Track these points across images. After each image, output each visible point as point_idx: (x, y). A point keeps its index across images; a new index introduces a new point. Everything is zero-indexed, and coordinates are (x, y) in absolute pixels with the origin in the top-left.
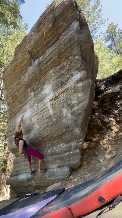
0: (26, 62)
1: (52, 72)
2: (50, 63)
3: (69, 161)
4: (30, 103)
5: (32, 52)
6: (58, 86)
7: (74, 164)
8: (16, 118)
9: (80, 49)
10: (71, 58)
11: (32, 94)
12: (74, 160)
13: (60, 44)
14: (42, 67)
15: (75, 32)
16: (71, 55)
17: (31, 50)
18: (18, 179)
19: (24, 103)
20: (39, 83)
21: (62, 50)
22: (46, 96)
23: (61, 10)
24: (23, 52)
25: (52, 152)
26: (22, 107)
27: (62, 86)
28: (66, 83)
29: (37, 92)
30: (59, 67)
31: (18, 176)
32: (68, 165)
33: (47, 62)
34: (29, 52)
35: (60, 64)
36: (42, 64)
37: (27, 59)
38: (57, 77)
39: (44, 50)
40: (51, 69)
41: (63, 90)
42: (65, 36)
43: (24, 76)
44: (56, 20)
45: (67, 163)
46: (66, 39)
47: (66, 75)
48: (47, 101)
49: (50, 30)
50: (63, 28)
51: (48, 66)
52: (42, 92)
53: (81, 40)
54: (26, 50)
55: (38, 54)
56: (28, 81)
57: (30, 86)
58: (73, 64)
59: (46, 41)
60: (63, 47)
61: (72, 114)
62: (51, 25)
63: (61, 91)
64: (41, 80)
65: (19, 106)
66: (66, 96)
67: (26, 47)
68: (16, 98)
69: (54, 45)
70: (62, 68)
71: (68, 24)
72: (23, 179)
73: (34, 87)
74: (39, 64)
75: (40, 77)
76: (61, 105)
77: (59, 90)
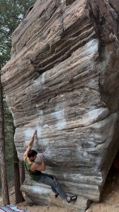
0: (28, 73)
1: (63, 96)
2: (60, 85)
3: (87, 194)
4: (39, 120)
5: (35, 62)
6: (71, 116)
7: (92, 198)
8: (24, 130)
9: (98, 83)
10: (87, 89)
11: (41, 112)
12: (92, 194)
13: (72, 68)
14: (50, 86)
15: (91, 60)
16: (87, 87)
17: (34, 60)
18: (33, 190)
19: (32, 116)
20: (48, 103)
21: (74, 76)
22: (57, 120)
23: (72, 23)
24: (24, 59)
25: (68, 178)
26: (30, 120)
27: (76, 117)
28: (80, 116)
29: (46, 111)
30: (71, 93)
31: (32, 186)
32: (86, 197)
33: (55, 84)
34: (32, 62)
35: (72, 90)
36: (50, 84)
37: (30, 71)
38: (69, 104)
39: (51, 64)
40: (62, 92)
41: (77, 124)
42: (78, 59)
43: (29, 89)
44: (65, 34)
45: (85, 195)
46: (79, 64)
47: (81, 106)
48: (59, 128)
49: (58, 44)
50: (76, 45)
51: (57, 89)
52: (53, 114)
53: (99, 72)
54: (28, 58)
55: (43, 66)
56: (34, 96)
57: (37, 102)
58: (89, 97)
59: (54, 55)
60: (76, 74)
61: (88, 153)
62: (58, 39)
63: (75, 124)
64: (51, 101)
65: (26, 118)
66: (82, 133)
67: (27, 54)
68: (22, 108)
69: (64, 61)
70: (76, 97)
71: (82, 41)
72: (38, 192)
73: (43, 106)
74: (46, 83)
75: (49, 97)
76: (75, 140)
77: (72, 122)
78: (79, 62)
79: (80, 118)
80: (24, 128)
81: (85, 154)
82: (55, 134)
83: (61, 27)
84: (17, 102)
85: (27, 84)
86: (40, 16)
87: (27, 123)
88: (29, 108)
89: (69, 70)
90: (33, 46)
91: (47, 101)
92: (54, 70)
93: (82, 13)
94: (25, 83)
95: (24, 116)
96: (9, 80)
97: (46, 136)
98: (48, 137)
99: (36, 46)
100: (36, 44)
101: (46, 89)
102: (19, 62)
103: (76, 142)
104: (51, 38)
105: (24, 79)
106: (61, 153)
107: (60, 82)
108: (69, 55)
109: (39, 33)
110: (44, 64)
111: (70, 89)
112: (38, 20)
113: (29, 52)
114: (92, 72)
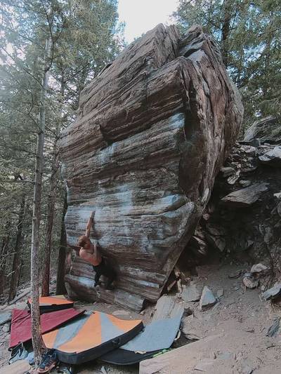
0: (94, 141)
1: (133, 174)
2: (131, 161)
3: (145, 293)
4: (99, 200)
5: (106, 129)
6: (140, 199)
8: (79, 209)
9: (178, 164)
10: (164, 170)
11: (103, 190)
12: (150, 294)
13: (149, 143)
14: (119, 160)
15: (174, 137)
16: (164, 167)
17: (105, 126)
18: (79, 282)
19: (91, 194)
20: (113, 181)
21: (151, 153)
23: (157, 90)
24: (93, 124)
25: (125, 272)
26: (87, 198)
27: (146, 202)
28: (151, 201)
29: (110, 190)
30: (144, 173)
31: (80, 277)
32: (142, 297)
33: (127, 159)
34: (102, 129)
35: (146, 169)
36: (120, 157)
37: (97, 139)
38: (139, 185)
39: (124, 134)
40: (133, 170)
41: (146, 210)
42: (158, 133)
43: (93, 160)
44: (147, 100)
45: (143, 294)
46: (159, 139)
47: (154, 190)
48: (122, 213)
49: (137, 111)
50: (159, 116)
51: (128, 165)
52: (117, 194)
53: (182, 152)
54: (97, 123)
55: (115, 135)
56: (97, 170)
57: (100, 177)
58: (165, 180)
59: (130, 124)
60: (154, 150)
61: (154, 245)
62: (138, 105)
63: (143, 210)
64: (118, 179)
65: (83, 195)
66: (149, 222)
67: (97, 118)
68: (80, 183)
69: (141, 133)
70: (149, 177)
71: (167, 113)
72: (85, 285)
73: (106, 183)
74: (116, 155)
75: (116, 174)
76: (140, 229)
77: (140, 207)
78: (158, 136)
79: (151, 203)
80: (79, 207)
81: (150, 247)
82: (116, 219)
83: (144, 92)
84: (74, 174)
85: (92, 154)
86: (119, 76)
87: (83, 202)
88: (88, 183)
89: (146, 144)
90: (107, 109)
91: (112, 178)
92: (127, 142)
93: (171, 79)
94: (89, 152)
95: (81, 192)
96: (69, 146)
97: (105, 219)
98: (107, 222)
99: (110, 110)
100: (110, 107)
101: (114, 163)
102: (86, 126)
103: (142, 232)
104: (130, 103)
105: (89, 146)
106: (121, 242)
107: (133, 157)
108: (148, 127)
109: (115, 96)
110: (116, 133)
111: (144, 168)
112: (117, 80)
113: (100, 116)
114: (172, 151)
